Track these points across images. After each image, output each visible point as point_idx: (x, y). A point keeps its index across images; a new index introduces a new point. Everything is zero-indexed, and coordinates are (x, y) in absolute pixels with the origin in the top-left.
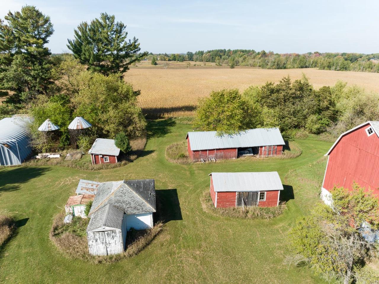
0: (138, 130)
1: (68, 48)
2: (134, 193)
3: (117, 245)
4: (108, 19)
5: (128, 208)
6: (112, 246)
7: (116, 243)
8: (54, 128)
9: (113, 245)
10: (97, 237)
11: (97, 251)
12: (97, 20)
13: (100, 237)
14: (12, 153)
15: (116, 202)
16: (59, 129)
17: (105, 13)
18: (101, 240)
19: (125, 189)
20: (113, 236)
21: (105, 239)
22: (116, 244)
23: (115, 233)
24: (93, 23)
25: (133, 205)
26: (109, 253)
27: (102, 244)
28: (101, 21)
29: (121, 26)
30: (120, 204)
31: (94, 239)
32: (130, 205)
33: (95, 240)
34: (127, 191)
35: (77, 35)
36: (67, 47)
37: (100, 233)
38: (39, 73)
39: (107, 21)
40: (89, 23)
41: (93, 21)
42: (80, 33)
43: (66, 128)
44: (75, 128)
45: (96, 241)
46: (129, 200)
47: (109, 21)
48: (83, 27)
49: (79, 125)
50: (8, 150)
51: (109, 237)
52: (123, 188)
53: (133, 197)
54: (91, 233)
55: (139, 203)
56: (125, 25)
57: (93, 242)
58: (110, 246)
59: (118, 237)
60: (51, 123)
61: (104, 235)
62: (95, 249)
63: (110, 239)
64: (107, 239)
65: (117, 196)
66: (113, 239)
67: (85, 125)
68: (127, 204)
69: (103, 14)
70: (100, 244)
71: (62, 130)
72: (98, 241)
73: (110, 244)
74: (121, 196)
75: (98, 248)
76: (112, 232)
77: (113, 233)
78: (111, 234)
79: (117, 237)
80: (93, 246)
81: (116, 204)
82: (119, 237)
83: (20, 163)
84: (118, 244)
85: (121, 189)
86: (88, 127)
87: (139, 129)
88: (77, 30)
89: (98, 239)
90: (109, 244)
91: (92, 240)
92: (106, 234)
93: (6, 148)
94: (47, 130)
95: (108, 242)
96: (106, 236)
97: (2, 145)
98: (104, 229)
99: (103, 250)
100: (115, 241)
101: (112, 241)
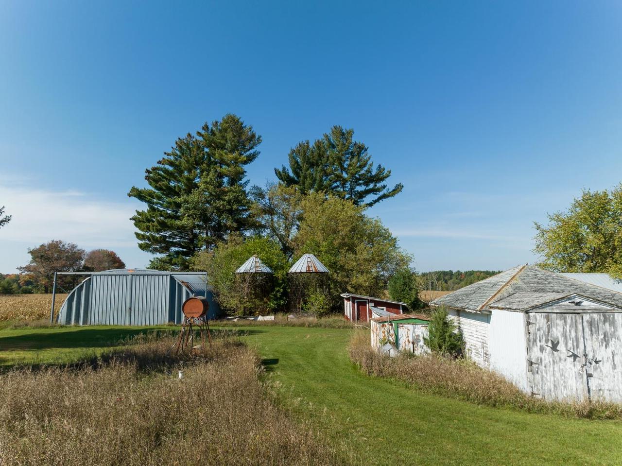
3: (619, 369)
4: (343, 134)
6: (604, 371)
8: (265, 269)
9: (606, 367)
10: (557, 332)
11: (555, 386)
12: (326, 137)
13: (568, 333)
16: (272, 274)
17: (338, 127)
18: (570, 345)
20: (605, 335)
21: (581, 340)
22: (614, 367)
24: (319, 145)
26: (594, 395)
27: (572, 359)
31: (547, 341)
33: (550, 344)
37: (567, 316)
40: (312, 144)
41: (319, 140)
43: (284, 273)
44: (304, 270)
45: (554, 347)
51: (595, 336)
54: (538, 316)
57: (542, 349)
58: (595, 369)
60: (260, 262)
61: (580, 327)
62: (549, 377)
63: (596, 345)
64: (590, 342)
66: (605, 343)
67: (321, 268)
69: (335, 128)
70: (566, 360)
71: (278, 274)
72: (561, 347)
73: (597, 362)
75: (558, 375)
76: (602, 318)
77: (607, 324)
78: (600, 325)
80: (542, 368)
86: (325, 270)
89: (561, 340)
90: (594, 363)
91: (540, 341)
92: (585, 324)
93: (184, 289)
94: (253, 271)
95: (590, 356)
96: (587, 330)
97: (179, 282)
98: (578, 307)
99: (574, 385)
100: (613, 354)
101: (603, 353)
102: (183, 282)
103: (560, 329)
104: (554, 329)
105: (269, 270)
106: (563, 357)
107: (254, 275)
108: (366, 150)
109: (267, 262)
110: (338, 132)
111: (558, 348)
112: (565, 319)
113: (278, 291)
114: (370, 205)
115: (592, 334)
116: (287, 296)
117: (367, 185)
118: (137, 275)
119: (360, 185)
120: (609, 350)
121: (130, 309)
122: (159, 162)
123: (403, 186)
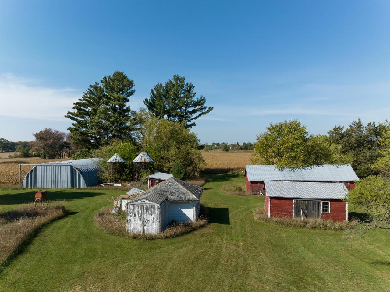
0: (197, 171)
1: (144, 104)
2: (180, 185)
3: (155, 223)
4: (180, 80)
5: (171, 196)
6: (150, 224)
7: (154, 221)
8: (120, 160)
9: (150, 223)
10: (136, 211)
11: (134, 228)
12: (170, 81)
13: (139, 212)
14: (81, 177)
15: (161, 191)
16: (124, 162)
17: (177, 75)
18: (139, 215)
19: (171, 182)
20: (151, 212)
21: (143, 214)
22: (153, 222)
23: (154, 208)
24: (167, 85)
25: (176, 194)
26: (146, 232)
27: (140, 220)
28: (174, 82)
29: (191, 87)
30: (164, 192)
31: (133, 214)
32: (174, 194)
33: (133, 215)
34: (173, 184)
35: (153, 93)
36: (143, 102)
37: (140, 206)
38: (117, 119)
39: (178, 81)
40: (164, 85)
41: (168, 83)
42: (155, 93)
43: (131, 162)
44: (139, 161)
45: (135, 216)
46: (174, 190)
47: (180, 82)
48: (158, 88)
49: (142, 158)
50: (79, 173)
51: (148, 213)
52: (169, 181)
53: (178, 188)
54: (130, 205)
55: (183, 193)
56: (194, 86)
57: (131, 216)
58: (147, 223)
59: (157, 214)
60: (119, 156)
61: (143, 210)
62: (133, 225)
63: (148, 215)
64: (145, 214)
65: (162, 187)
66: (151, 215)
67: (148, 159)
68: (171, 193)
69: (175, 76)
70: (138, 220)
71: (127, 162)
72: (137, 216)
73: (148, 221)
74: (167, 187)
75: (135, 225)
76: (151, 207)
77: (152, 209)
78: (150, 209)
79: (156, 213)
80: (131, 222)
81: (160, 192)
82: (158, 214)
83: (86, 187)
84: (156, 222)
85: (167, 182)
86: (150, 161)
87: (198, 169)
88: (153, 89)
89: (137, 214)
90: (146, 221)
91: (131, 214)
92: (145, 208)
93: (78, 172)
94: (114, 161)
95: (146, 219)
96: (145, 210)
97: (75, 169)
98: (144, 203)
99: (140, 228)
100: (153, 218)
101: (150, 218)
102: (77, 169)
103: (137, 210)
104: (135, 210)
105: (123, 161)
106: (137, 219)
107: (114, 164)
108: (194, 87)
109: (122, 157)
110: (177, 78)
111: (136, 216)
112: (138, 207)
113: (127, 171)
114: (195, 118)
115: (147, 212)
116: (132, 173)
117: (195, 107)
118: (56, 166)
119: (190, 107)
120: (152, 217)
121: (54, 181)
122: (80, 100)
123: (213, 108)
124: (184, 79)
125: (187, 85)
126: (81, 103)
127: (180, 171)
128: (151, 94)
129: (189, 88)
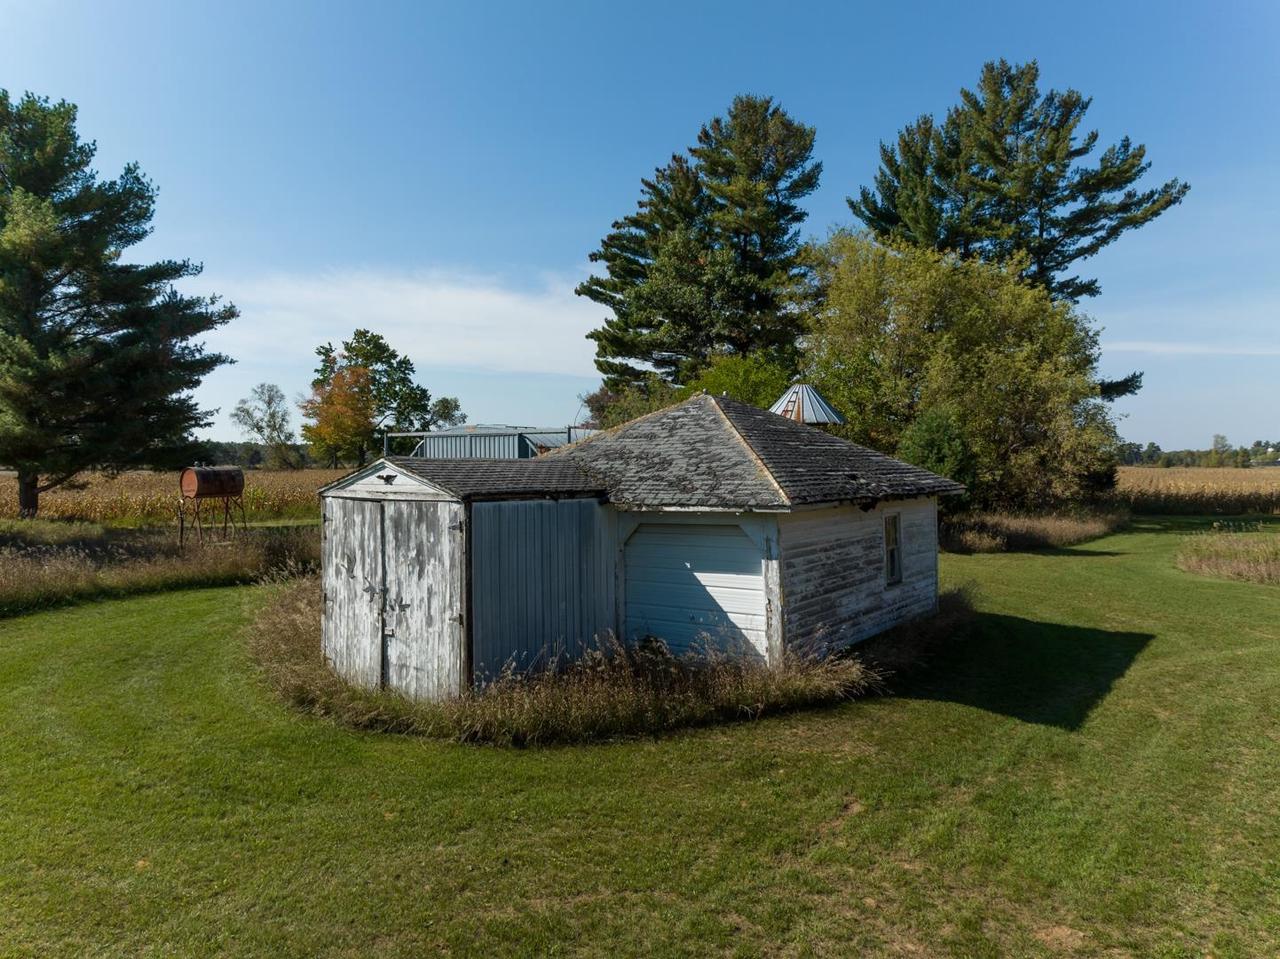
1: (851, 211)
3: (436, 627)
4: (1010, 80)
5: (641, 479)
6: (413, 630)
7: (432, 613)
9: (416, 618)
10: (355, 539)
11: (347, 646)
12: (967, 95)
13: (366, 543)
15: (606, 456)
17: (997, 64)
18: (368, 566)
19: (696, 412)
20: (419, 552)
21: (381, 557)
22: (430, 621)
23: (433, 526)
24: (955, 118)
25: (677, 468)
26: (394, 680)
27: (368, 597)
28: (982, 96)
29: (1070, 106)
30: (617, 463)
31: (343, 557)
32: (664, 470)
33: (346, 564)
34: (697, 420)
35: (890, 161)
36: (847, 205)
37: (368, 505)
38: (726, 271)
39: (1005, 89)
45: (351, 569)
46: (676, 451)
47: (1013, 90)
49: (790, 409)
51: (402, 551)
52: (688, 409)
53: (706, 440)
55: (715, 465)
56: (1085, 99)
57: (338, 572)
58: (399, 622)
59: (447, 563)
61: (380, 531)
62: (343, 628)
63: (404, 570)
64: (393, 562)
65: (632, 436)
66: (418, 568)
67: (815, 414)
68: (649, 466)
69: (990, 68)
70: (362, 596)
72: (358, 570)
73: (403, 608)
75: (352, 626)
76: (415, 512)
77: (424, 527)
78: (413, 528)
79: (441, 561)
80: (337, 608)
81: (598, 463)
82: (452, 566)
84: (443, 621)
85: (677, 413)
89: (358, 556)
90: (397, 610)
91: (336, 556)
92: (388, 523)
95: (392, 595)
96: (390, 536)
97: (533, 447)
98: (388, 488)
99: (368, 649)
100: (430, 592)
101: (413, 592)
103: (358, 532)
104: (352, 533)
106: (359, 592)
108: (1085, 106)
110: (999, 77)
111: (355, 572)
112: (364, 513)
114: (1092, 249)
115: (397, 547)
118: (476, 436)
119: (1062, 201)
120: (426, 582)
122: (616, 225)
123: (1186, 187)
124: (1032, 73)
125: (1050, 99)
126: (624, 236)
127: (939, 450)
128: (884, 167)
129: (1062, 115)
